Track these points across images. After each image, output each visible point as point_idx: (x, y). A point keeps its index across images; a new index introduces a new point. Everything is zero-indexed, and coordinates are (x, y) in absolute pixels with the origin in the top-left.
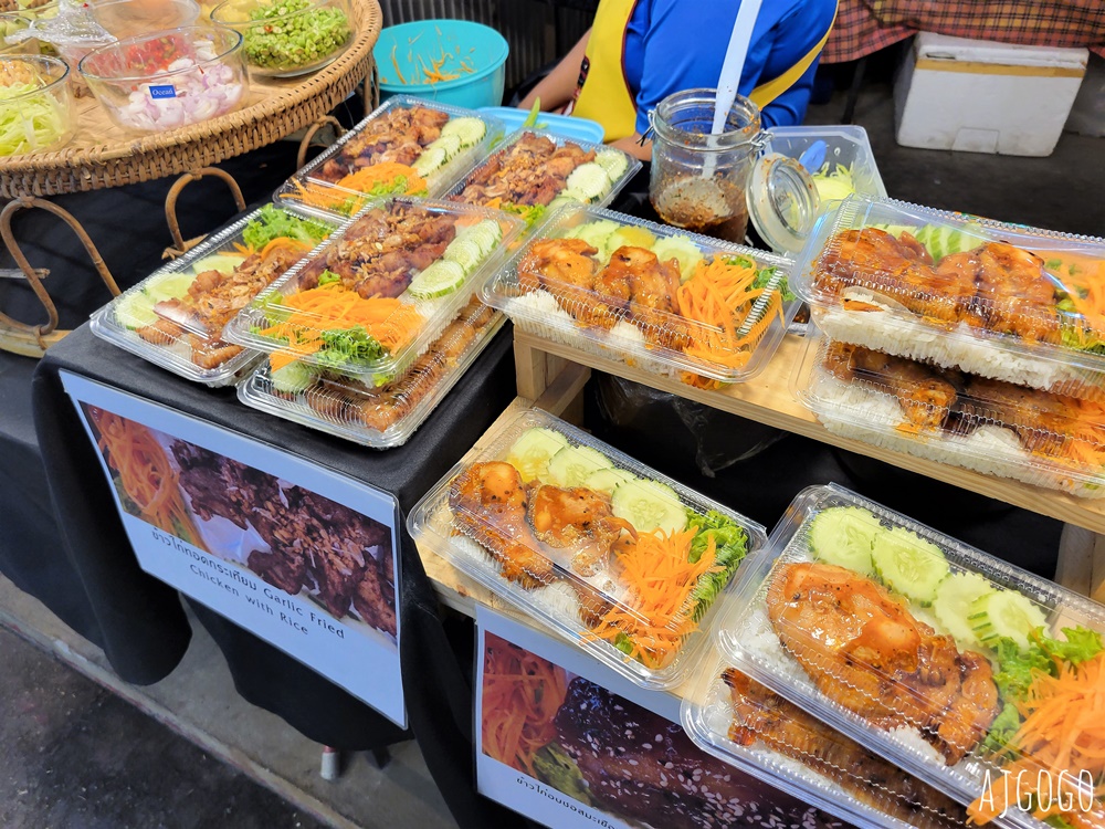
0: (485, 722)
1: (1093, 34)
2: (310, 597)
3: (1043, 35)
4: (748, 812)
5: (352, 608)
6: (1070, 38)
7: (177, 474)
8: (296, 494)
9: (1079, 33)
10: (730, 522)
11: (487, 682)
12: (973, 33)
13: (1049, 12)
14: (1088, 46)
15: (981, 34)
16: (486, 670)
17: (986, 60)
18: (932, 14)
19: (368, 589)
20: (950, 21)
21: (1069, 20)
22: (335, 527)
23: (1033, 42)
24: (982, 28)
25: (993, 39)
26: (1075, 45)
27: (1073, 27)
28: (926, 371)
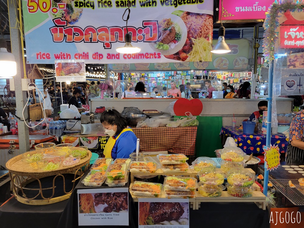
0: (140, 218)
1: (167, 148)
2: (114, 211)
3: (160, 149)
4: (171, 210)
5: (121, 209)
6: (164, 149)
7: (94, 200)
8: (114, 194)
9: (165, 148)
10: (160, 185)
11: (140, 211)
12: (150, 150)
13: (160, 146)
14: (167, 150)
15: (151, 151)
16: (140, 209)
17: (153, 154)
18: (143, 148)
19: (124, 204)
20: (146, 149)
21: (163, 147)
22: (119, 197)
23: (159, 151)
24: (151, 150)
25: (153, 151)
26: (165, 150)
27: (164, 148)
28: (170, 165)
